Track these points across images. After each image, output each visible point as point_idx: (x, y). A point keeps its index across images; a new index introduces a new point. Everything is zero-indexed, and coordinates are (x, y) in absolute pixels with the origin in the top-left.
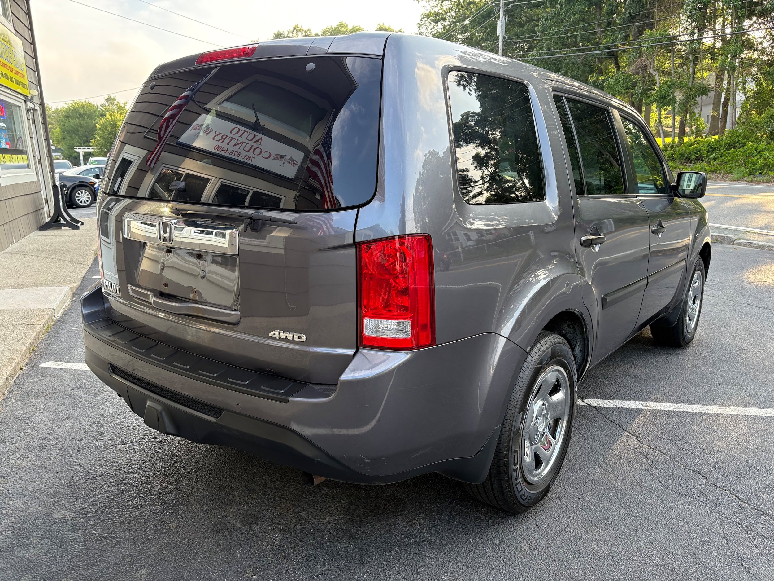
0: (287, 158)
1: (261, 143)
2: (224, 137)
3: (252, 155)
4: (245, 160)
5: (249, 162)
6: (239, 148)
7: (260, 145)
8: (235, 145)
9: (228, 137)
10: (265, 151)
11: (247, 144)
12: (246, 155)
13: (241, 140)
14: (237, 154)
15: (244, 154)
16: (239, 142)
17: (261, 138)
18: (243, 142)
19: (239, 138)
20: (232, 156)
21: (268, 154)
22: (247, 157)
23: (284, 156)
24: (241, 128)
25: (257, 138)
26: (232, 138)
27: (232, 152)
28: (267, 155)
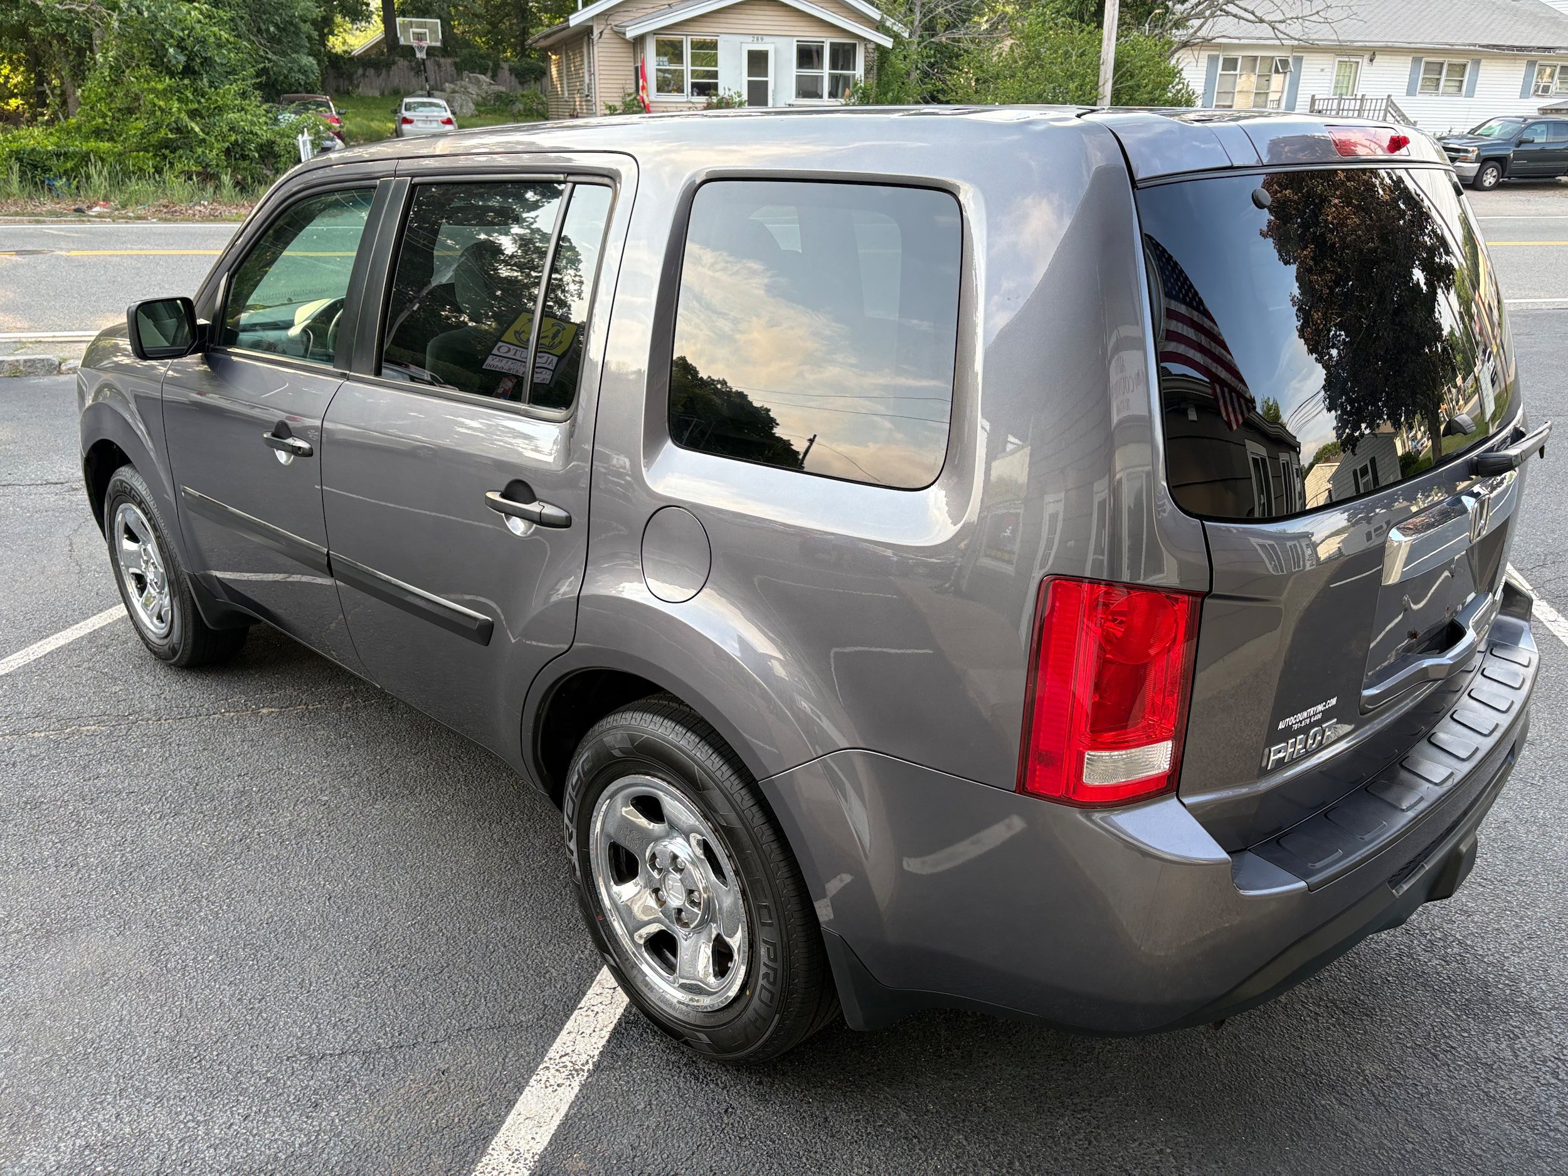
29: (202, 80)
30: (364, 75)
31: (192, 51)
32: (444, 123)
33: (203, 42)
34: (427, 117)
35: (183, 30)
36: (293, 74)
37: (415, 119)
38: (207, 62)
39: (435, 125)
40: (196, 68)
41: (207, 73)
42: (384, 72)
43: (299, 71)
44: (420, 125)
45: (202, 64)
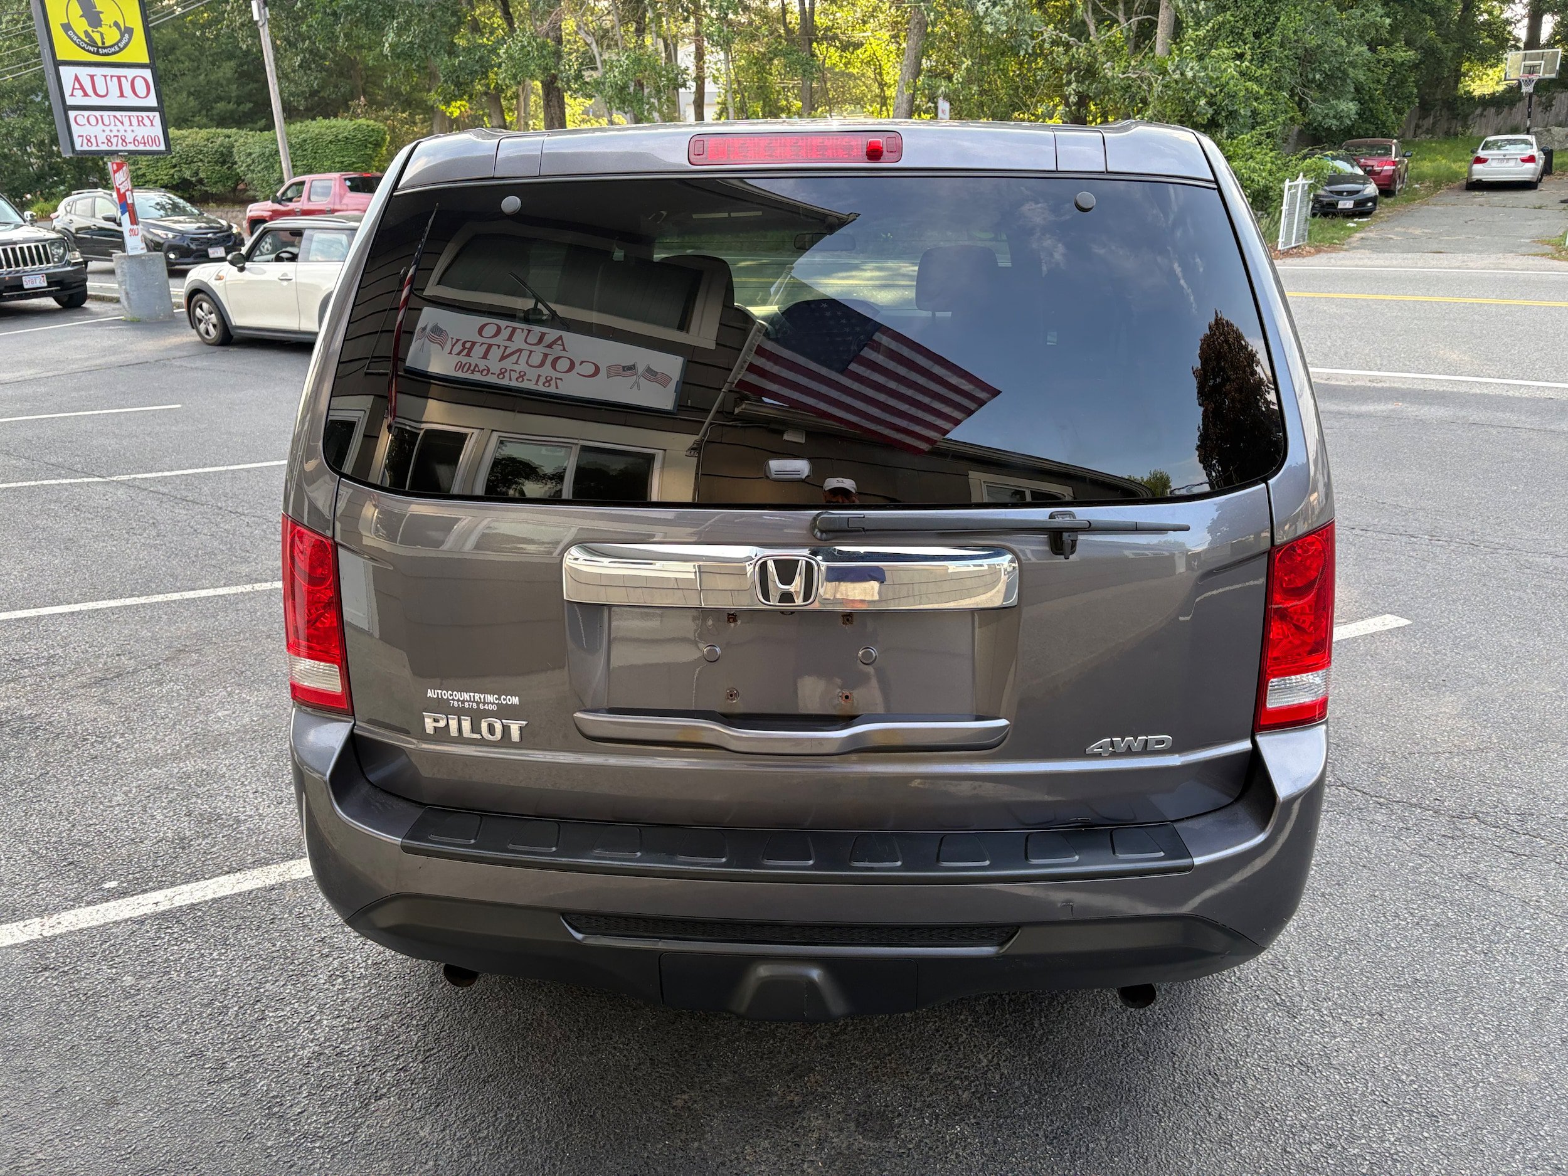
0: (641, 369)
1: (563, 345)
2: (468, 345)
3: (554, 374)
4: (540, 388)
5: (552, 389)
6: (516, 363)
7: (564, 350)
8: (503, 358)
9: (477, 345)
10: (582, 362)
11: (531, 352)
12: (539, 376)
13: (513, 346)
14: (514, 375)
15: (532, 374)
16: (508, 352)
17: (560, 338)
18: (520, 350)
19: (508, 343)
20: (505, 382)
21: (592, 369)
22: (542, 380)
23: (632, 368)
24: (503, 323)
25: (549, 339)
26: (490, 346)
27: (503, 373)
28: (590, 369)
29: (1222, 132)
30: (1481, 115)
31: (1220, 106)
32: (1523, 161)
33: (1232, 96)
34: (1504, 155)
35: (1215, 88)
36: (1327, 120)
37: (1490, 157)
38: (1232, 115)
39: (1512, 163)
40: (1220, 121)
41: (1229, 124)
42: (1506, 110)
43: (1335, 117)
44: (1494, 164)
45: (1226, 117)
